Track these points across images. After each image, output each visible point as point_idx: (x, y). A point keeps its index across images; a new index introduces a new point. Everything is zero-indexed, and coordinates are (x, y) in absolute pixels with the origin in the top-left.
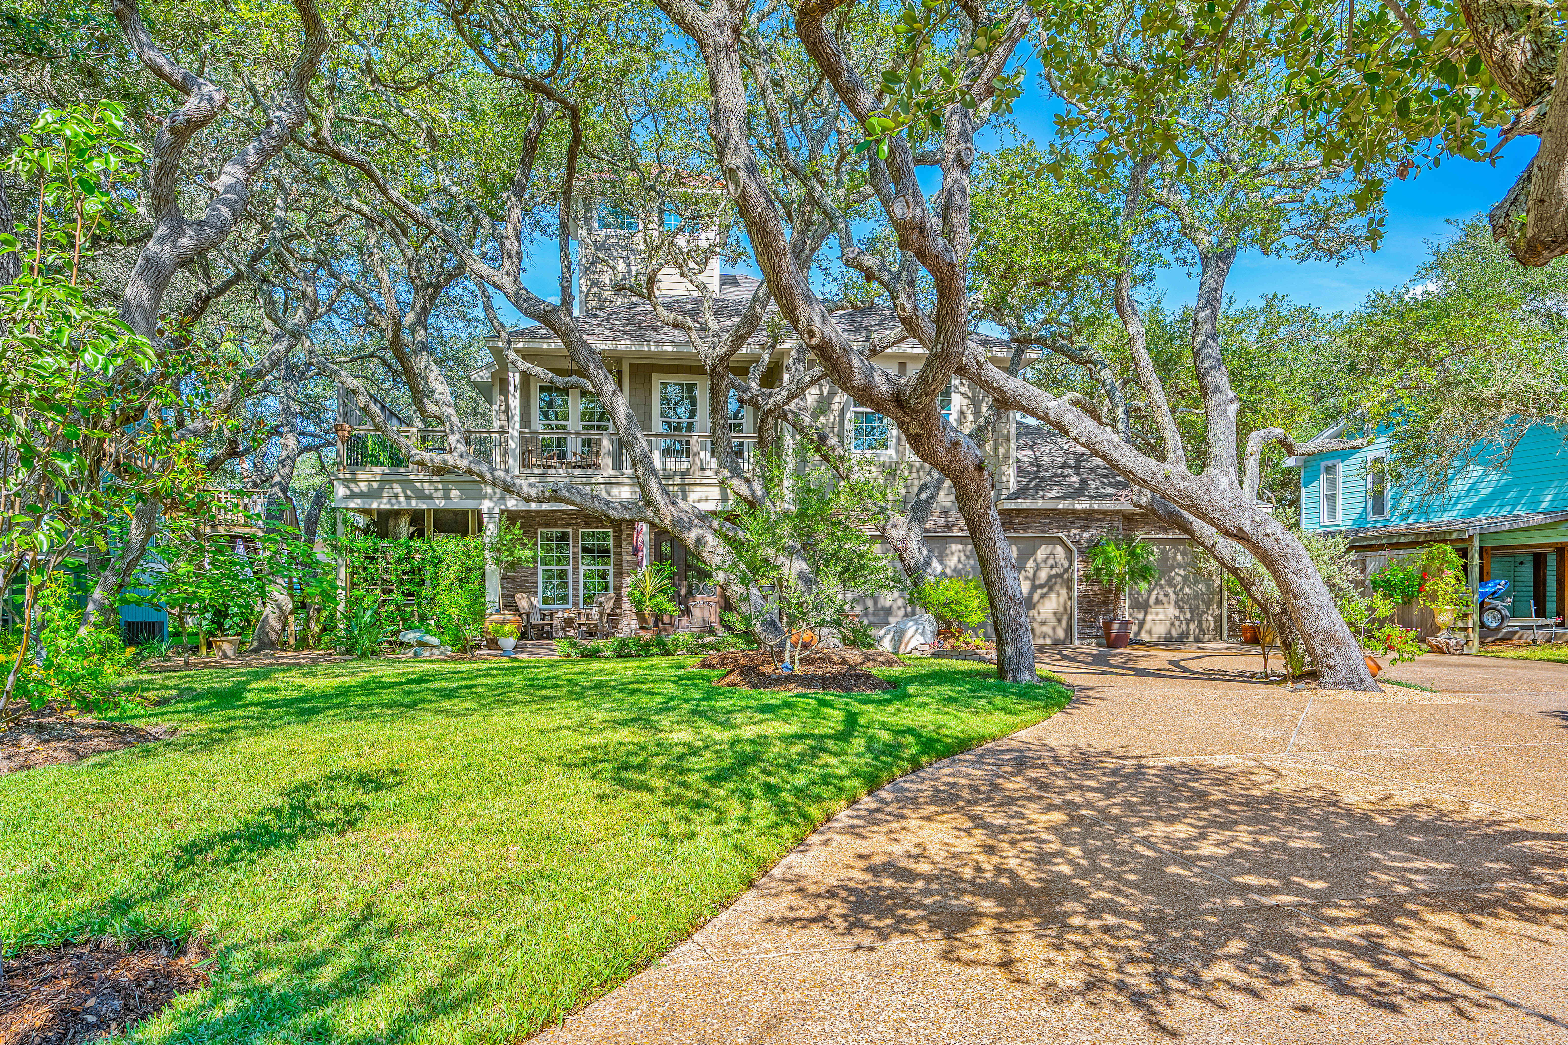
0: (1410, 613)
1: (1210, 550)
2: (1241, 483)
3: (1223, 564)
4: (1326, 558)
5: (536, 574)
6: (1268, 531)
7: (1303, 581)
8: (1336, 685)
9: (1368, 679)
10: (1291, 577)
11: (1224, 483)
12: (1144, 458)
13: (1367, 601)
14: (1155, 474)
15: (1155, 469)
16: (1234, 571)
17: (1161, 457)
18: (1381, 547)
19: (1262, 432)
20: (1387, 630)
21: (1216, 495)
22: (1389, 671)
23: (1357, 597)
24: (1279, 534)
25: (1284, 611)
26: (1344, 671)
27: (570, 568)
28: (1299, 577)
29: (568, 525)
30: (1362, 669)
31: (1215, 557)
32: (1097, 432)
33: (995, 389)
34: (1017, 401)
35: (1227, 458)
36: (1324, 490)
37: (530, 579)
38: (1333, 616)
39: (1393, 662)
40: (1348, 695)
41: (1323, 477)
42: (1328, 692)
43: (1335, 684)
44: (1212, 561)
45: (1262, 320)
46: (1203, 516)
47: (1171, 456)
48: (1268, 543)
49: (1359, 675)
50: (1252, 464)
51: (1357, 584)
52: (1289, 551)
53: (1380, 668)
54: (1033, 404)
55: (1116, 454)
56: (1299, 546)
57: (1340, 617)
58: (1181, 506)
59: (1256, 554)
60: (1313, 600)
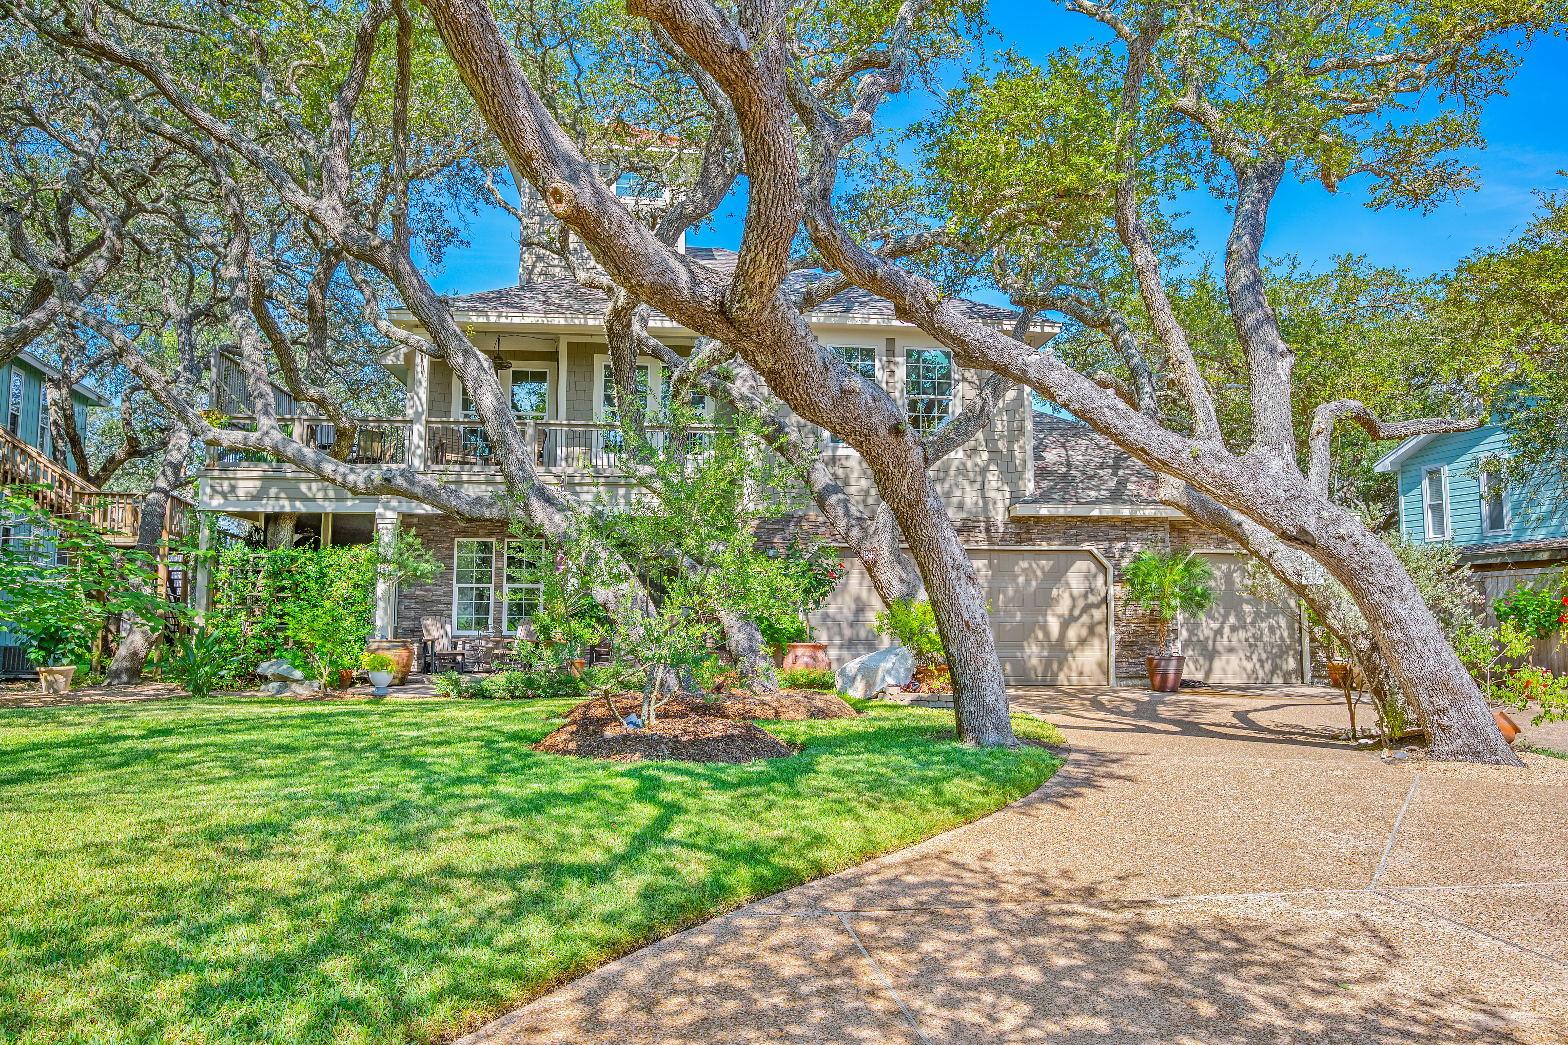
0: (1548, 651)
1: (1266, 561)
2: (1305, 470)
3: (1285, 580)
4: (1432, 572)
5: (451, 592)
6: (1342, 531)
7: (1396, 603)
8: (1454, 755)
9: (1502, 746)
10: (1380, 597)
11: (1276, 465)
12: (1161, 432)
13: (1492, 633)
14: (1178, 452)
15: (1178, 446)
16: (1300, 590)
17: (1189, 431)
18: (1503, 566)
19: (1333, 405)
20: (1525, 674)
21: (1265, 483)
22: (1531, 734)
23: (1476, 626)
24: (1358, 536)
25: (1375, 647)
26: (1465, 734)
27: (492, 586)
28: (1391, 598)
29: (491, 534)
30: (1491, 732)
31: (1274, 571)
32: (1095, 395)
33: (954, 339)
34: (985, 356)
35: (1279, 431)
36: (1427, 499)
37: (444, 599)
38: (1445, 654)
39: (1537, 720)
40: (1473, 771)
41: (1426, 483)
42: (1442, 765)
43: (1453, 753)
44: (1272, 577)
45: (1334, 285)
46: (1249, 511)
47: (1200, 429)
48: (1343, 549)
49: (1487, 741)
50: (1319, 446)
51: (1477, 609)
52: (1375, 560)
53: (1517, 730)
54: (1006, 359)
55: (1121, 425)
56: (1390, 556)
57: (1455, 655)
58: (1216, 496)
59: (1326, 564)
60: (1413, 631)
